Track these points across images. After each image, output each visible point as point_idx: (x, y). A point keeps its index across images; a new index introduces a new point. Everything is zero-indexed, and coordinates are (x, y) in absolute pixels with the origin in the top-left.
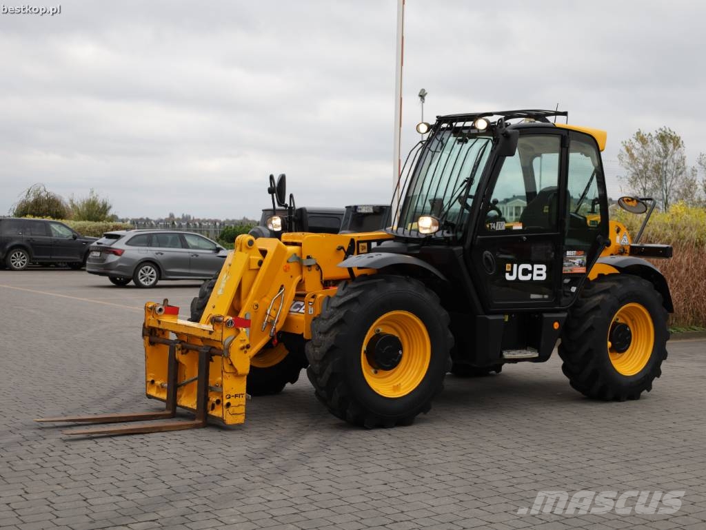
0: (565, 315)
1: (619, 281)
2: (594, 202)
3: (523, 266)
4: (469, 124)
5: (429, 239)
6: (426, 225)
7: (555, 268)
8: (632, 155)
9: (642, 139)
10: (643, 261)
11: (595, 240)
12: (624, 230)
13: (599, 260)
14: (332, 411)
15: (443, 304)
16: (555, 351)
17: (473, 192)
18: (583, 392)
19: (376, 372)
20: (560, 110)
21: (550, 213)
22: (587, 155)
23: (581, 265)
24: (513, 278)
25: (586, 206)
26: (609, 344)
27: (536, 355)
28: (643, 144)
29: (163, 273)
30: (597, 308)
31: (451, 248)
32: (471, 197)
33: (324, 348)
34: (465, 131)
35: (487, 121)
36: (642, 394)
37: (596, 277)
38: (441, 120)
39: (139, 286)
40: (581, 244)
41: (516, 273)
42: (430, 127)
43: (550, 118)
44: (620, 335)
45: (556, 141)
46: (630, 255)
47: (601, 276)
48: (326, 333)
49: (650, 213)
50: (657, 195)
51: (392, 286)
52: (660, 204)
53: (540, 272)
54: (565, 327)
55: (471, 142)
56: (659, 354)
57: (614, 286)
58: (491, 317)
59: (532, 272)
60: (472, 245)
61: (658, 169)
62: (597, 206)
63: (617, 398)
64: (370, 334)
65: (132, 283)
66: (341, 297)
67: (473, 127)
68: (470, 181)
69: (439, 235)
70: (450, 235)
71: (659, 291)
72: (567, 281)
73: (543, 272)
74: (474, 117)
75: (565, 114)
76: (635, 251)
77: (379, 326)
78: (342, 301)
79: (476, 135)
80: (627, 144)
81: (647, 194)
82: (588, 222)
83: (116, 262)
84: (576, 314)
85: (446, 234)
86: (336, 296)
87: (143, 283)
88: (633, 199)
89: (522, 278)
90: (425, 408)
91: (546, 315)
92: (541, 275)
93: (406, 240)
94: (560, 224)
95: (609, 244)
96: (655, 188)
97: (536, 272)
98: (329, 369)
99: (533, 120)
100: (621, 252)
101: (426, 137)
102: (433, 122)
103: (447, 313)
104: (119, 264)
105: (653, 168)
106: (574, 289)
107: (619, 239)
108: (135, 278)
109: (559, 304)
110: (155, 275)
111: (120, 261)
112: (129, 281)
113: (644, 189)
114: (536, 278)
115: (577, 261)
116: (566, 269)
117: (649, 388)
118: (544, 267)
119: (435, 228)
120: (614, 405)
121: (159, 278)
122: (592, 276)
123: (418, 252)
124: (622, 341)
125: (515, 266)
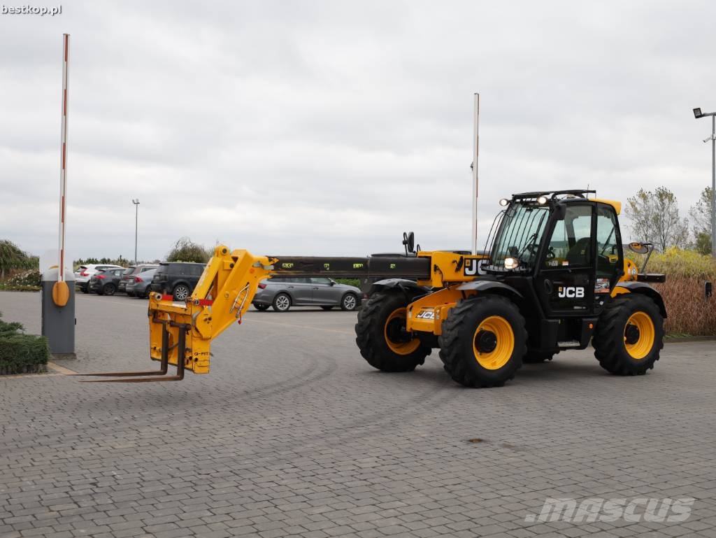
0: (596, 319)
1: (631, 298)
2: (614, 247)
3: (569, 289)
4: (534, 199)
5: (511, 272)
6: (510, 263)
7: (589, 289)
8: (636, 210)
9: (644, 196)
10: (646, 285)
11: (615, 271)
12: (633, 265)
13: (617, 285)
14: (455, 378)
15: (521, 312)
16: (590, 343)
17: (538, 242)
18: (608, 369)
19: (481, 354)
20: (590, 189)
21: (585, 254)
22: (609, 218)
23: (606, 287)
24: (563, 296)
25: (609, 249)
26: (625, 338)
27: (578, 344)
28: (644, 199)
29: (293, 301)
30: (616, 315)
31: (525, 277)
32: (537, 246)
33: (451, 339)
34: (532, 204)
35: (546, 198)
36: (647, 371)
37: (615, 295)
38: (515, 197)
39: (276, 310)
40: (605, 274)
41: (565, 293)
42: (508, 202)
43: (585, 195)
44: (632, 332)
45: (590, 208)
46: (638, 280)
47: (619, 295)
48: (452, 330)
49: (650, 254)
50: (657, 240)
51: (491, 301)
52: (660, 247)
53: (580, 292)
54: (596, 327)
55: (535, 211)
56: (658, 346)
57: (627, 301)
58: (550, 321)
59: (575, 292)
60: (538, 276)
61: (657, 219)
62: (615, 251)
63: (631, 374)
64: (478, 330)
65: (271, 308)
66: (460, 308)
67: (537, 202)
68: (536, 236)
69: (517, 270)
70: (524, 269)
71: (657, 304)
72: (597, 298)
73: (582, 292)
74: (538, 195)
75: (594, 192)
76: (640, 278)
77: (483, 326)
78: (461, 310)
79: (538, 206)
80: (632, 201)
81: (648, 239)
82: (610, 260)
83: (260, 294)
84: (603, 319)
85: (522, 269)
86: (456, 307)
87: (280, 308)
88: (638, 244)
89: (569, 296)
90: (511, 377)
91: (584, 320)
92: (581, 294)
93: (495, 273)
94: (592, 261)
95: (623, 274)
96: (655, 235)
97: (577, 292)
98: (454, 352)
99: (573, 196)
100: (632, 279)
101: (506, 208)
102: (510, 198)
103: (524, 319)
104: (263, 295)
105: (654, 218)
106: (602, 303)
107: (630, 271)
108: (274, 305)
109: (593, 313)
110: (288, 302)
111: (263, 292)
112: (268, 307)
113: (646, 235)
114: (577, 296)
115: (604, 285)
116: (597, 291)
117: (652, 367)
118: (582, 289)
119: (516, 265)
120: (629, 378)
121: (291, 305)
122: (613, 295)
123: (503, 280)
124: (634, 337)
125: (564, 288)
